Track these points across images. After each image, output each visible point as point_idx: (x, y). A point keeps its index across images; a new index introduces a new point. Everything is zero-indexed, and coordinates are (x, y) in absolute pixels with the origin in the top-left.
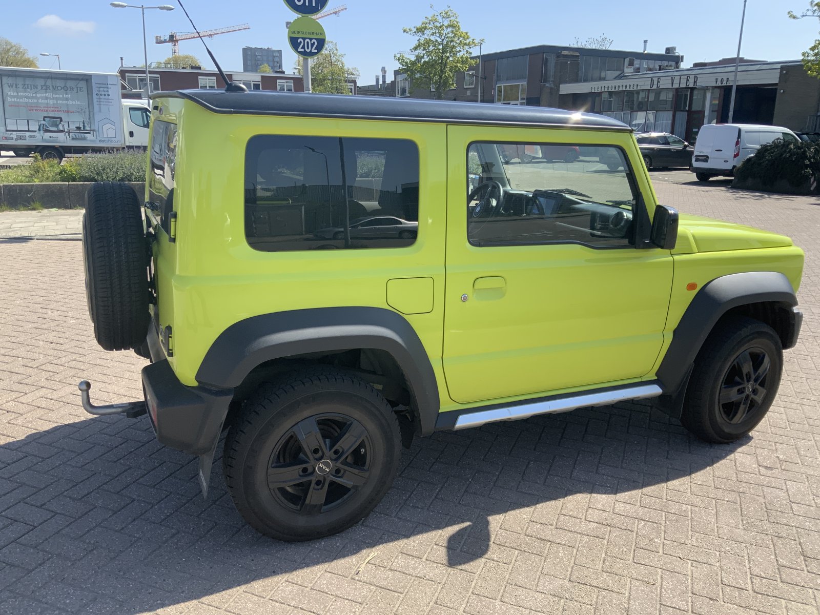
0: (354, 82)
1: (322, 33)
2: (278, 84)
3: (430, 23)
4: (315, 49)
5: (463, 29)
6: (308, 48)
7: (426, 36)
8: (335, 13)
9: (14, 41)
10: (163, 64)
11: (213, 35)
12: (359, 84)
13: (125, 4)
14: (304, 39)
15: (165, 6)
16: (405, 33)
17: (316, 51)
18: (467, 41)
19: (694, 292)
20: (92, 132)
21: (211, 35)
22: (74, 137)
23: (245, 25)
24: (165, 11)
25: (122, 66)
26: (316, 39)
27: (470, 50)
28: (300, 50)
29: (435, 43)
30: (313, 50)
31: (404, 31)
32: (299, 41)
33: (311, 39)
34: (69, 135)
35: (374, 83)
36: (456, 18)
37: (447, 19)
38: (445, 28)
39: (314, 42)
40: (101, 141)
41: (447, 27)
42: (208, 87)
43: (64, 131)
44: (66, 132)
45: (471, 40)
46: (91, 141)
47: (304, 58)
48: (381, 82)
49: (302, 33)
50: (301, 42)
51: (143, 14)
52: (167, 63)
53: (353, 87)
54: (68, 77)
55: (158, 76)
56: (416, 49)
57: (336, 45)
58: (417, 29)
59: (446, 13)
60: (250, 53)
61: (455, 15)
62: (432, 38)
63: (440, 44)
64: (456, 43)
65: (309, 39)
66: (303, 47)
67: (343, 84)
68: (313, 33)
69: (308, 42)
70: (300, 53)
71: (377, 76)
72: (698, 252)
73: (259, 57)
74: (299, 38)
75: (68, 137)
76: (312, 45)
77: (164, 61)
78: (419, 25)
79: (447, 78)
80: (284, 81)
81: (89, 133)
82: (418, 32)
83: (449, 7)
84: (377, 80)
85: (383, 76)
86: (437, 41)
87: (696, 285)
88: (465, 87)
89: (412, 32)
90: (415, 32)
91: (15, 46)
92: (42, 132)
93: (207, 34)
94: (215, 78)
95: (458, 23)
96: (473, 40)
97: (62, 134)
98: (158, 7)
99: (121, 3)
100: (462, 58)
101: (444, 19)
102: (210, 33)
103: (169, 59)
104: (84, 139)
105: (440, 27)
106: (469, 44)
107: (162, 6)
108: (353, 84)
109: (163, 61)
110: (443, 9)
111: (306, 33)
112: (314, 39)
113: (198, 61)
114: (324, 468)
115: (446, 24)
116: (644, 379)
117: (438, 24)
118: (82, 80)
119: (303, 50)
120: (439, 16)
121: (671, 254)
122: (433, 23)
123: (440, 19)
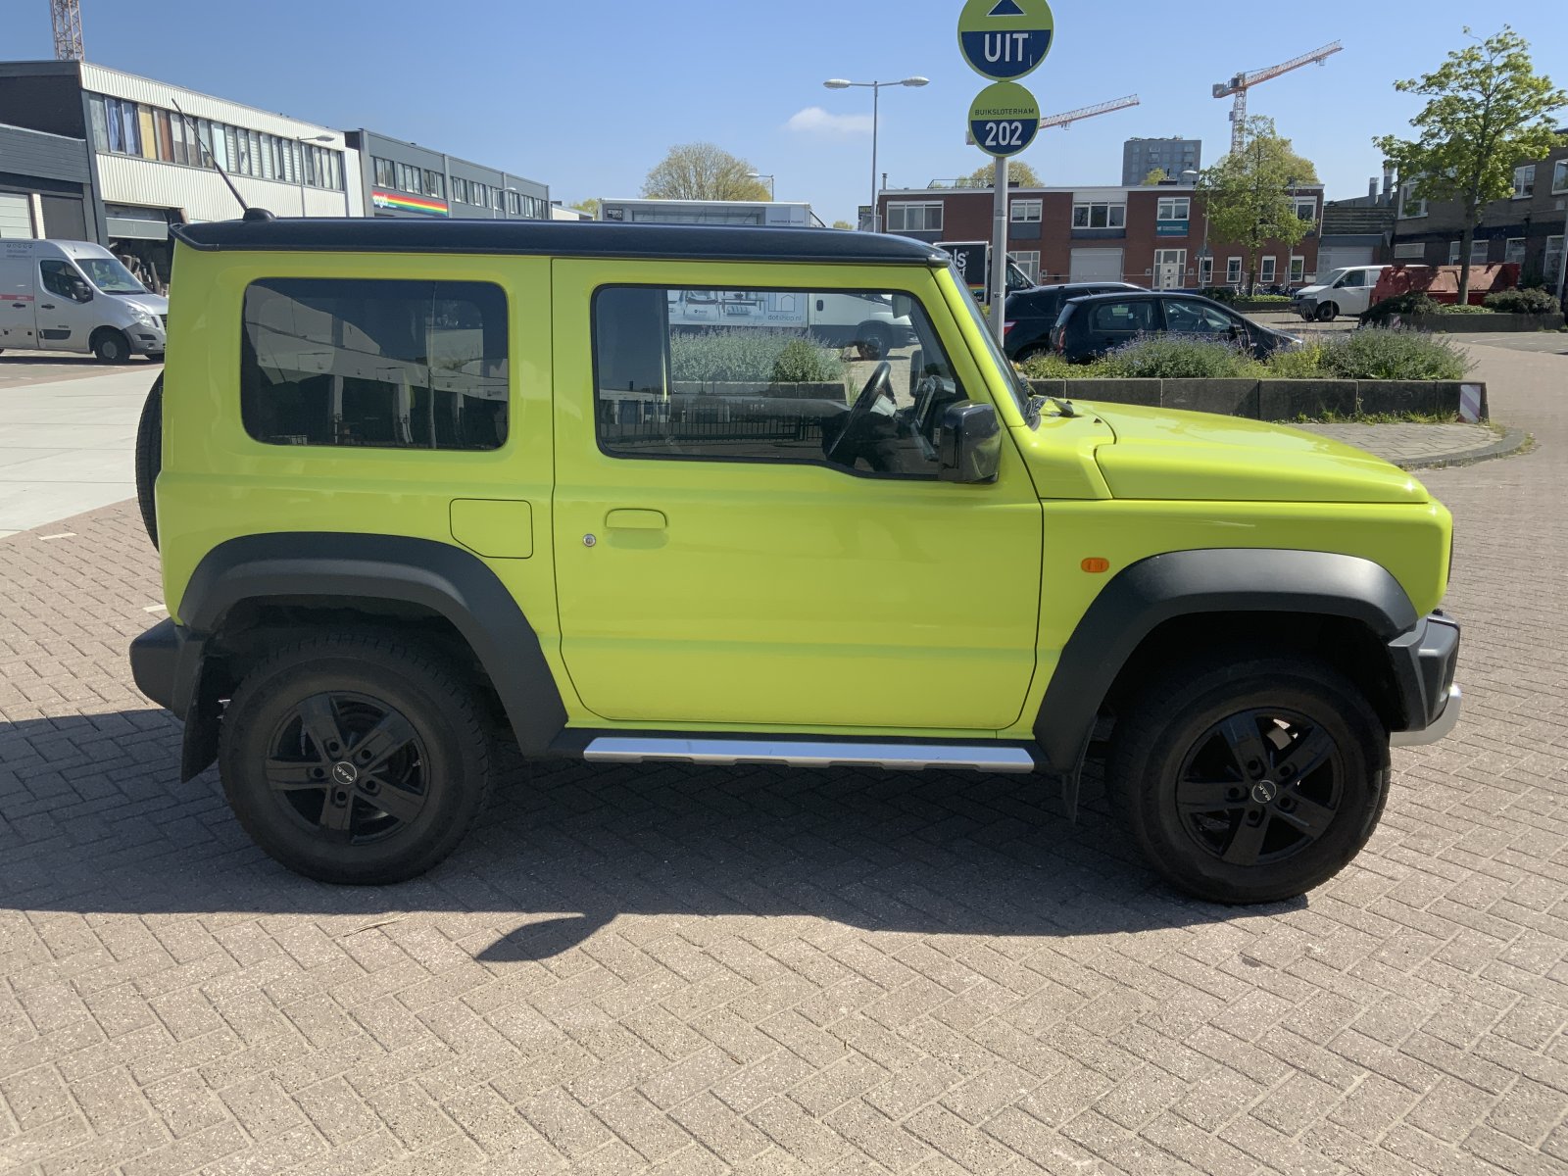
0: (1319, 193)
1: (1034, 109)
2: (1159, 205)
3: (1459, 65)
4: (1018, 139)
5: (1536, 74)
6: (1004, 139)
7: (1448, 93)
8: (1317, 59)
9: (737, 157)
10: (970, 182)
11: (1070, 121)
12: (1327, 198)
13: (848, 82)
14: (998, 123)
15: (913, 78)
16: (1401, 91)
17: (1019, 143)
18: (1546, 96)
19: (1102, 579)
20: (758, 302)
21: (1066, 122)
22: (731, 312)
23: (1132, 99)
24: (913, 88)
25: (884, 188)
26: (1021, 121)
27: (1549, 115)
28: (989, 142)
29: (1469, 106)
30: (1014, 142)
31: (1398, 88)
32: (988, 128)
33: (1010, 122)
34: (723, 308)
35: (1366, 193)
36: (1524, 49)
37: (1503, 53)
38: (1495, 73)
39: (1017, 128)
40: (770, 317)
41: (1500, 70)
42: (1026, 218)
43: (717, 301)
44: (720, 303)
45: (1554, 92)
46: (756, 317)
47: (998, 158)
48: (1380, 191)
49: (996, 112)
50: (991, 128)
51: (876, 96)
52: (977, 178)
53: (1315, 204)
54: (730, 211)
55: (941, 202)
56: (1421, 120)
57: (1272, 122)
58: (1429, 79)
59: (1499, 41)
60: (1138, 150)
61: (1522, 42)
62: (1463, 95)
63: (1478, 106)
64: (1519, 101)
65: (1008, 121)
66: (996, 138)
67: (1282, 198)
68: (1015, 111)
69: (1004, 128)
70: (989, 149)
71: (1372, 179)
72: (1114, 498)
73: (1154, 156)
74: (987, 122)
75: (722, 311)
76: (1013, 132)
77: (971, 175)
78: (1434, 71)
79: (1493, 175)
80: (1173, 199)
81: (754, 304)
82: (1429, 86)
83: (1508, 28)
84: (1373, 187)
85: (1386, 178)
86: (1472, 100)
87: (1108, 563)
88: (1554, 193)
89: (1415, 88)
90: (1422, 87)
91: (738, 164)
92: (684, 302)
93: (1059, 119)
94: (1040, 201)
95: (1526, 58)
96: (1560, 92)
97: (713, 306)
98: (902, 82)
99: (841, 81)
100: (1534, 130)
101: (1494, 54)
102: (1063, 119)
103: (981, 172)
104: (746, 314)
105: (1484, 70)
106: (1547, 103)
107: (908, 79)
108: (1315, 198)
109: (969, 175)
110: (1493, 31)
111: (1004, 111)
112: (1017, 120)
113: (1032, 172)
114: (344, 774)
115: (1499, 61)
116: (1001, 735)
117: (1477, 66)
118: (751, 215)
119: (994, 143)
120: (1484, 48)
121: (1039, 499)
122: (1469, 64)
123: (1485, 55)
